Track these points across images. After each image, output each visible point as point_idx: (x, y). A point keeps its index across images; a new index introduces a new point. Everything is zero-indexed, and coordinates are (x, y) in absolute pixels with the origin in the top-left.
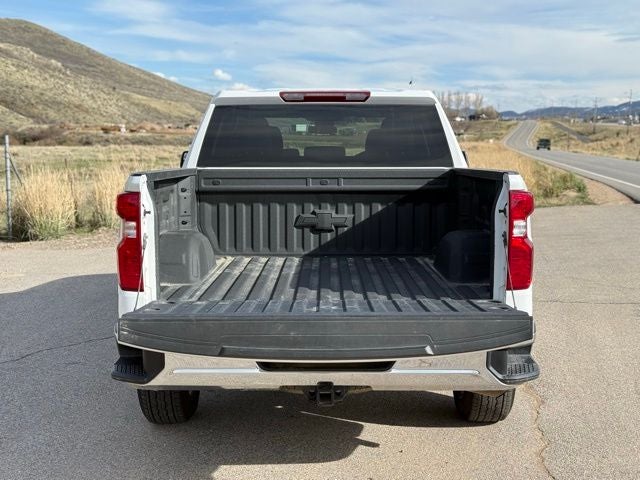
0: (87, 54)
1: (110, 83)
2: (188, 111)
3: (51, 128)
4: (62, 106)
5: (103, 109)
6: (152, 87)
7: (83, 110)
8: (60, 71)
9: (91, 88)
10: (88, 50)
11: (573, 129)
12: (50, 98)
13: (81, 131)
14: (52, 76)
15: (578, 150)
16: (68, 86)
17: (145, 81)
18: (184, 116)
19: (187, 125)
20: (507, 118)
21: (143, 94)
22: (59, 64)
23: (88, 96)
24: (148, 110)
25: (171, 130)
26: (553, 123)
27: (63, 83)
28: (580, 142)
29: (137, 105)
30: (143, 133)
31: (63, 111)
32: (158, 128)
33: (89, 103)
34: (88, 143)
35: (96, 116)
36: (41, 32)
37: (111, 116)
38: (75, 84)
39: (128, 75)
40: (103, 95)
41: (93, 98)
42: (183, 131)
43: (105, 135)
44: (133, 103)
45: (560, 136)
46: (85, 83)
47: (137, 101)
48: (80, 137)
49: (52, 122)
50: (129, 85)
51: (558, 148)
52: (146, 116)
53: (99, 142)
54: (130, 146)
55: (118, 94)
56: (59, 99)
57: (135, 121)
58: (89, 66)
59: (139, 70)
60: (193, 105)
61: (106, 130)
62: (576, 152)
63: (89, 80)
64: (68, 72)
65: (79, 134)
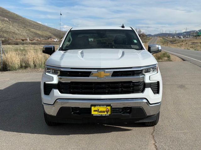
0: (16, 16)
1: (24, 25)
2: (49, 34)
3: (5, 40)
4: (8, 33)
5: (21, 33)
6: (37, 26)
7: (15, 34)
8: (8, 21)
9: (18, 27)
10: (17, 15)
11: (169, 40)
12: (5, 30)
13: (15, 40)
14: (5, 23)
15: (170, 46)
16: (10, 26)
17: (35, 25)
18: (47, 36)
19: (48, 39)
20: (149, 36)
21: (34, 29)
22: (7, 19)
23: (17, 29)
24: (36, 34)
25: (43, 40)
26: (163, 38)
27: (9, 25)
28: (171, 44)
29: (32, 32)
30: (35, 41)
31: (9, 34)
32: (39, 39)
33: (17, 32)
34: (17, 44)
35: (20, 36)
36: (1, 9)
37: (24, 36)
38: (13, 26)
39: (29, 23)
40: (21, 29)
41: (18, 30)
42: (47, 40)
43: (22, 42)
44: (31, 32)
45: (165, 42)
46: (16, 25)
47: (32, 31)
48: (15, 42)
49: (5, 38)
50: (30, 26)
51: (164, 46)
52: (35, 36)
53: (21, 44)
54: (31, 45)
55: (26, 29)
56: (7, 30)
57: (32, 37)
58: (17, 20)
59: (33, 21)
60: (50, 32)
61: (23, 40)
62: (169, 47)
63: (17, 24)
64: (10, 22)
65: (14, 41)
